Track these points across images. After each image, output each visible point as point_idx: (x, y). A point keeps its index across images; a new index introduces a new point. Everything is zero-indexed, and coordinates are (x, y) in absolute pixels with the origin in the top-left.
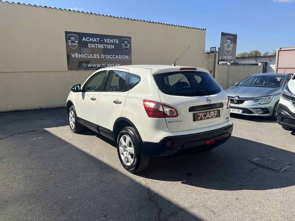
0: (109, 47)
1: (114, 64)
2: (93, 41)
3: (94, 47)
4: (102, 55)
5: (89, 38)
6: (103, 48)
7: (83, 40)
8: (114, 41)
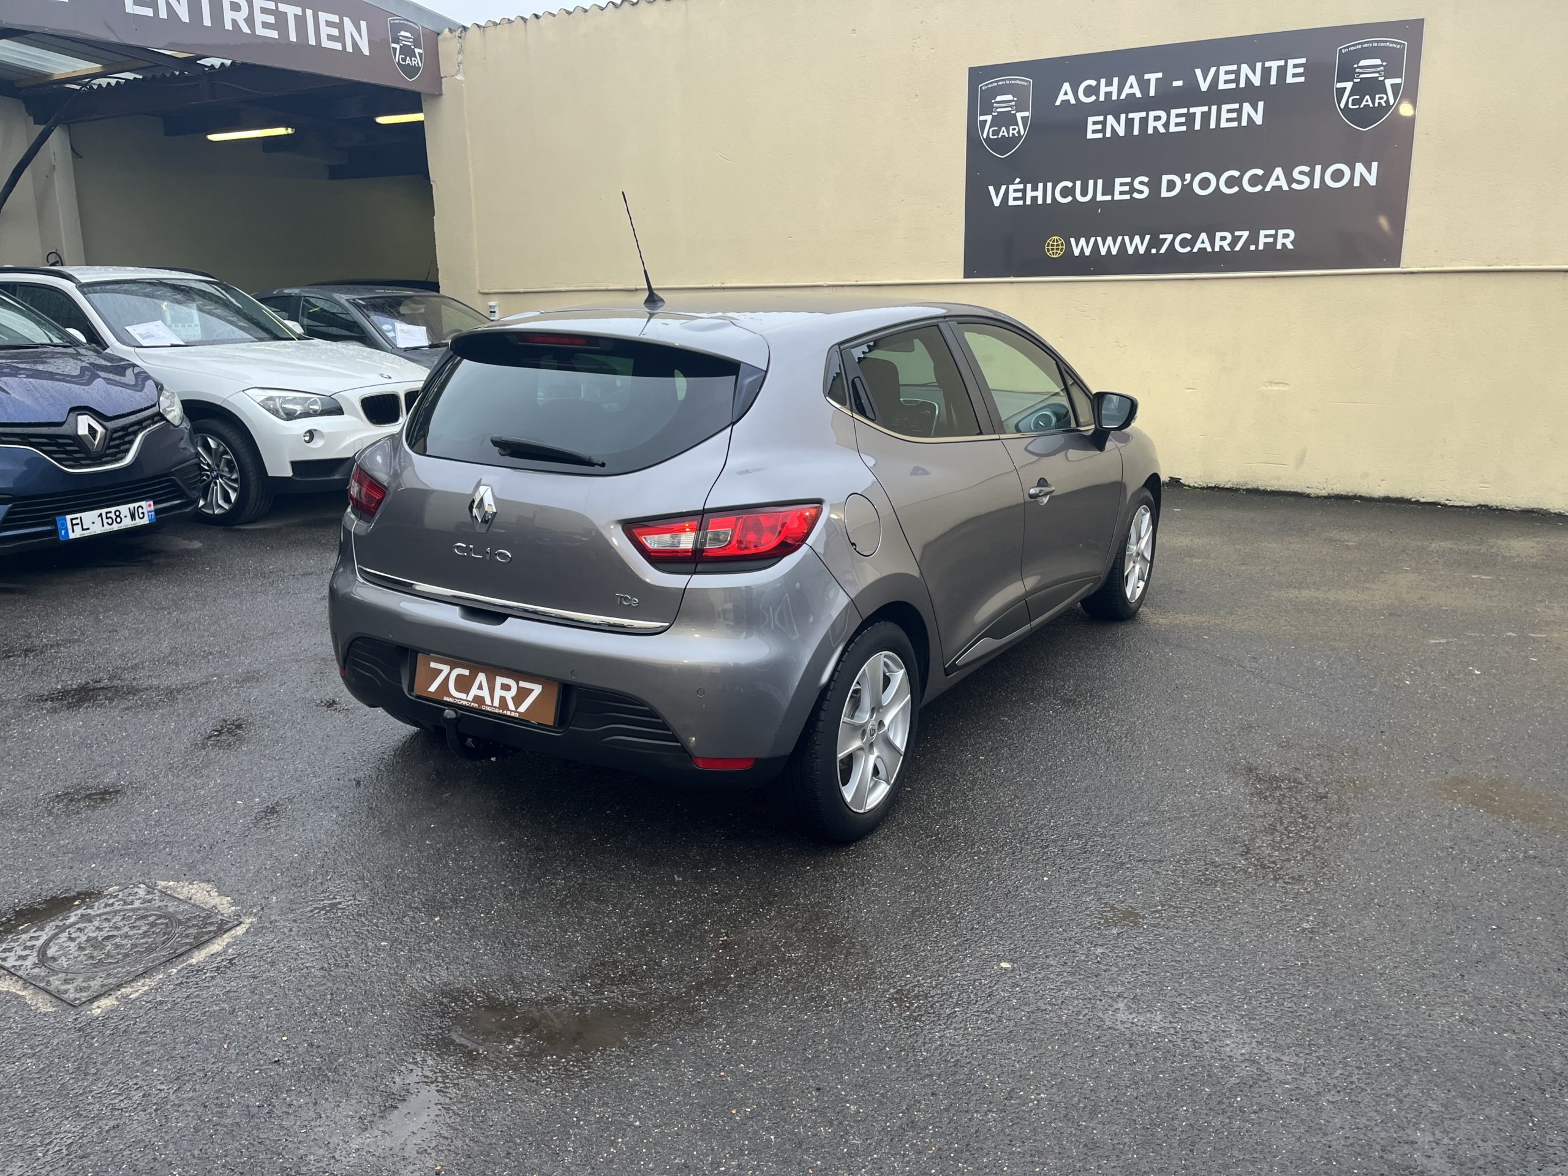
0: (1225, 117)
1: (1245, 234)
2: (1120, 91)
3: (1121, 131)
4: (1165, 178)
5: (1093, 83)
6: (1184, 128)
7: (1058, 103)
8: (1266, 72)
